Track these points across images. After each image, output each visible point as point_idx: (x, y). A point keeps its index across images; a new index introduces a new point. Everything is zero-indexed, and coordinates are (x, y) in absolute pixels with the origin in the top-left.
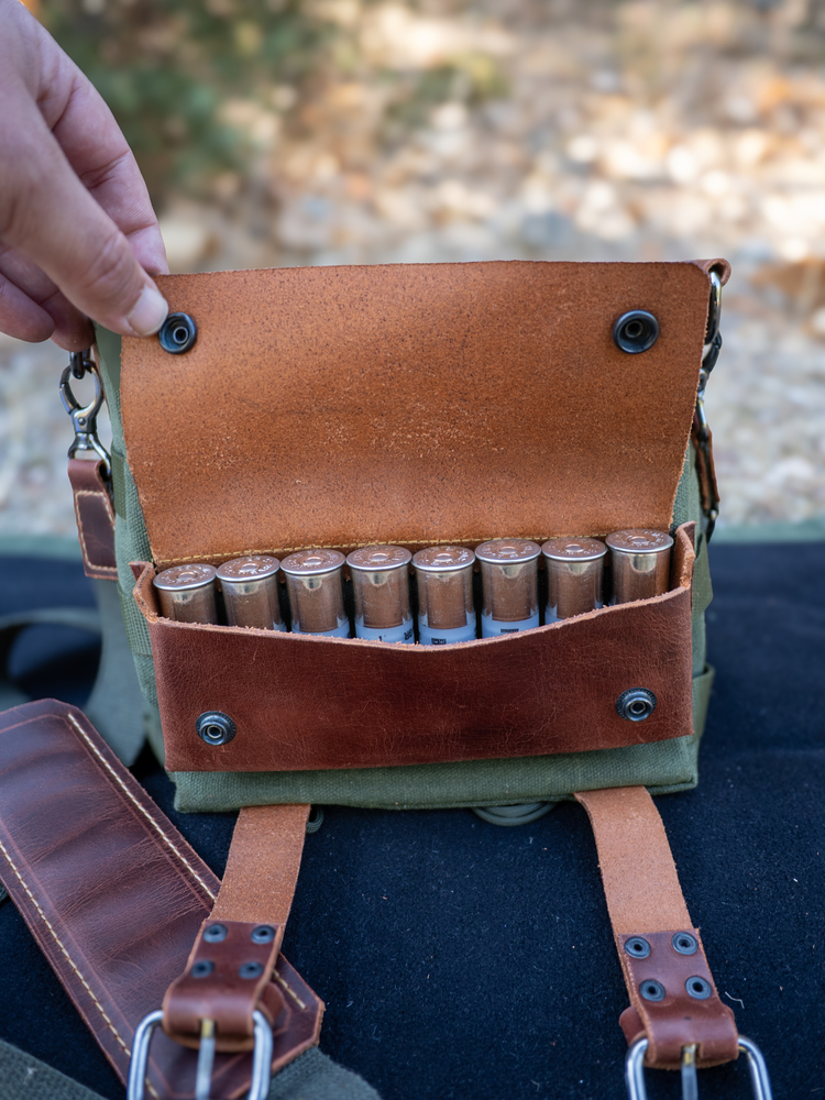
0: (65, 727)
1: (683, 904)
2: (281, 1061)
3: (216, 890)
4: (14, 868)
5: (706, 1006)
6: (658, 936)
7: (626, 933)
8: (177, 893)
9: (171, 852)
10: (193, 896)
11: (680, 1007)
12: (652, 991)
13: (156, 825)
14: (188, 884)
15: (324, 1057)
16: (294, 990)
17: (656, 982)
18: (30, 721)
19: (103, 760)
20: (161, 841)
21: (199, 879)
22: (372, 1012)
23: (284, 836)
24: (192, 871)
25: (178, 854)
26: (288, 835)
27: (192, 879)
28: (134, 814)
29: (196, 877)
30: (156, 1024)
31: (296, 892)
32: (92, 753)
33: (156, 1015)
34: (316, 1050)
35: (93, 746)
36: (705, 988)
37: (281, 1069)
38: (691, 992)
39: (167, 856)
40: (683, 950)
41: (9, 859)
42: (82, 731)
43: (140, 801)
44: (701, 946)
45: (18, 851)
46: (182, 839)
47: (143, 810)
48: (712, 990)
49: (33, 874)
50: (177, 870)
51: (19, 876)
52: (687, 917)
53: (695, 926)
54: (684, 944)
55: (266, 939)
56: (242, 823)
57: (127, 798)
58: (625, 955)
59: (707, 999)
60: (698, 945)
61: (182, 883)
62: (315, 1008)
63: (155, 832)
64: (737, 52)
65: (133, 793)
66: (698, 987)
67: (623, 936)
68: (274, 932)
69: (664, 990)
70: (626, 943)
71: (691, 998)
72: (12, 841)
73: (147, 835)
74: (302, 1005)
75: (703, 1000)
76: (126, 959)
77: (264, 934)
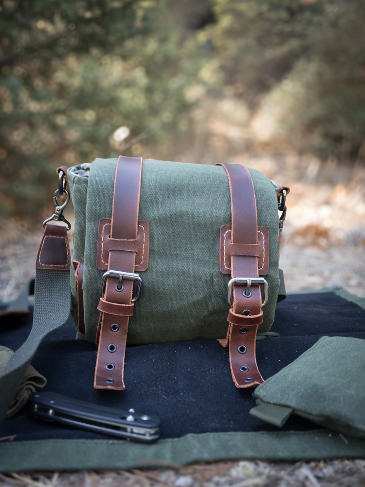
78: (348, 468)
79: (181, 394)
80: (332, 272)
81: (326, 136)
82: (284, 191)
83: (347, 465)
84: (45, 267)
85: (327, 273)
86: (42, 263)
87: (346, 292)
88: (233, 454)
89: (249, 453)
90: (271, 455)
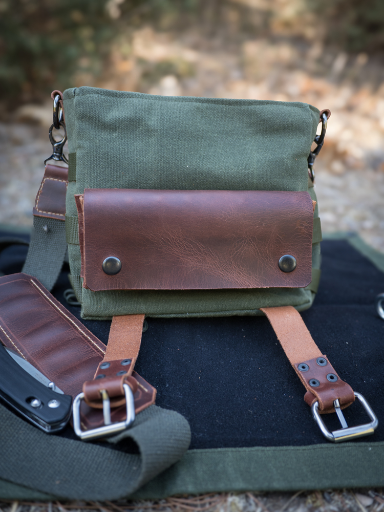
0: (30, 284)
1: (316, 347)
2: (139, 409)
3: (105, 349)
4: (11, 340)
5: (337, 384)
6: (310, 361)
7: (296, 363)
8: (86, 350)
9: (83, 334)
10: (94, 351)
11: (328, 386)
12: (314, 383)
13: (75, 324)
14: (91, 347)
15: (158, 407)
16: (143, 385)
17: (315, 379)
18: (13, 281)
19: (48, 298)
20: (78, 330)
21: (96, 345)
22: (177, 388)
23: (133, 328)
24: (92, 342)
25: (86, 335)
26: (135, 328)
27: (93, 345)
28: (64, 319)
29: (95, 344)
30: (82, 400)
31: (140, 348)
32: (43, 295)
33: (82, 395)
34: (154, 406)
35: (43, 293)
36: (335, 377)
37: (139, 413)
38: (330, 380)
39: (81, 336)
40: (321, 364)
41: (8, 337)
42: (38, 287)
43: (66, 314)
44: (328, 361)
45: (12, 333)
46: (87, 329)
47: (68, 318)
48: (338, 378)
49: (19, 342)
50: (86, 341)
51: (13, 343)
52: (319, 351)
53: (323, 354)
54: (322, 362)
55: (128, 363)
56: (114, 324)
57: (61, 313)
58: (299, 371)
59: (337, 381)
60: (327, 361)
61: (88, 346)
62: (152, 391)
63: (74, 326)
64: (291, 67)
65: (63, 311)
66: (332, 378)
67: (296, 364)
68: (131, 360)
69: (319, 382)
70: (298, 366)
71: (331, 382)
72: (8, 329)
73: (71, 327)
74: (146, 390)
75: (335, 382)
76: (65, 374)
77: (126, 361)
78: (348, 506)
79: (167, 385)
80: (348, 208)
81: (359, 21)
82: (324, 116)
83: (347, 504)
84: (42, 213)
85: (341, 210)
86: (39, 210)
87: (361, 241)
88: (222, 486)
89: (240, 485)
90: (265, 486)
